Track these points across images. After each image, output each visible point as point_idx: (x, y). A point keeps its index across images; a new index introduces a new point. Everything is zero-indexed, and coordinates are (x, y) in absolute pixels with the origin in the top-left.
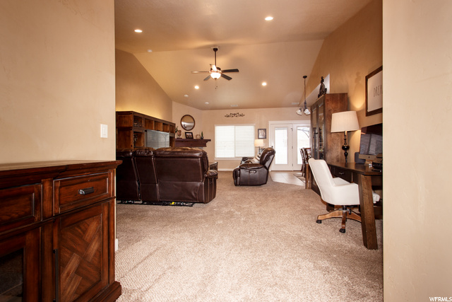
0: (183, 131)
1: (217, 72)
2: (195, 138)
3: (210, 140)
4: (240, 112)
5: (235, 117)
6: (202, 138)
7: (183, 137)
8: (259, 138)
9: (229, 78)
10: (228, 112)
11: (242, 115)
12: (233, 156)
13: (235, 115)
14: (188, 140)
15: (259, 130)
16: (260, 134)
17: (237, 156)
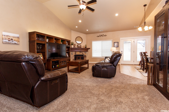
0: (77, 44)
1: (84, 4)
2: (82, 47)
3: (90, 48)
4: (105, 34)
5: (102, 37)
6: (86, 47)
7: (76, 47)
8: (114, 47)
9: (93, 10)
10: (98, 34)
11: (105, 36)
12: (101, 56)
13: (102, 35)
14: (78, 48)
15: (114, 43)
16: (115, 45)
17: (103, 56)
